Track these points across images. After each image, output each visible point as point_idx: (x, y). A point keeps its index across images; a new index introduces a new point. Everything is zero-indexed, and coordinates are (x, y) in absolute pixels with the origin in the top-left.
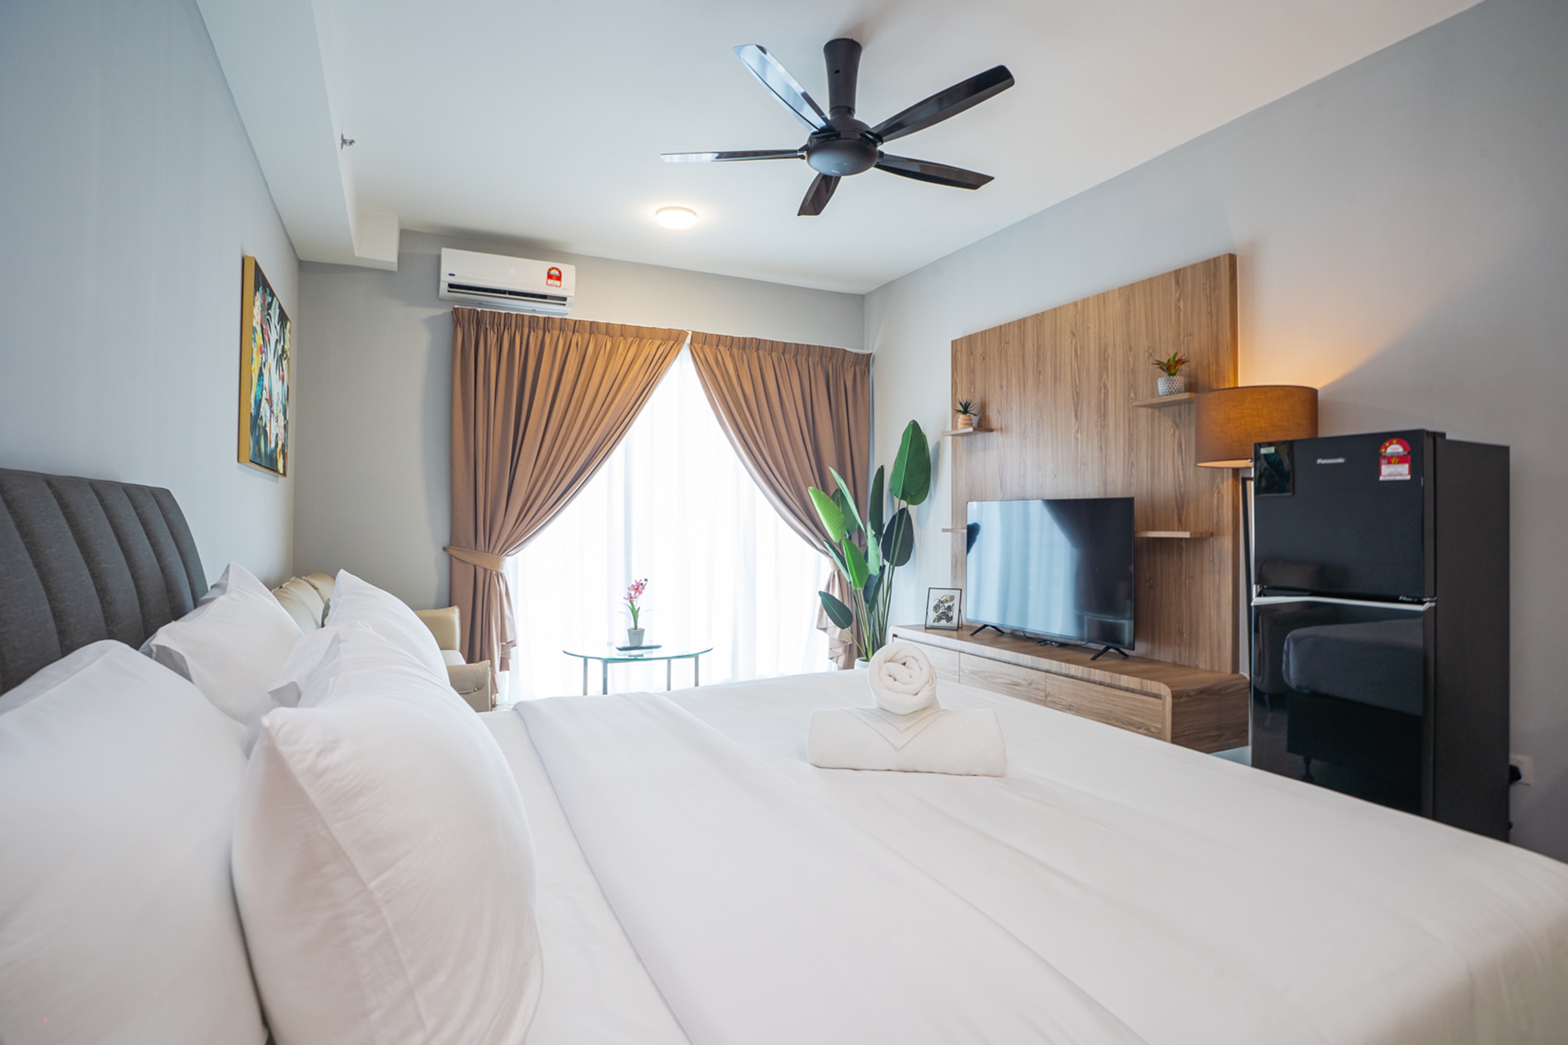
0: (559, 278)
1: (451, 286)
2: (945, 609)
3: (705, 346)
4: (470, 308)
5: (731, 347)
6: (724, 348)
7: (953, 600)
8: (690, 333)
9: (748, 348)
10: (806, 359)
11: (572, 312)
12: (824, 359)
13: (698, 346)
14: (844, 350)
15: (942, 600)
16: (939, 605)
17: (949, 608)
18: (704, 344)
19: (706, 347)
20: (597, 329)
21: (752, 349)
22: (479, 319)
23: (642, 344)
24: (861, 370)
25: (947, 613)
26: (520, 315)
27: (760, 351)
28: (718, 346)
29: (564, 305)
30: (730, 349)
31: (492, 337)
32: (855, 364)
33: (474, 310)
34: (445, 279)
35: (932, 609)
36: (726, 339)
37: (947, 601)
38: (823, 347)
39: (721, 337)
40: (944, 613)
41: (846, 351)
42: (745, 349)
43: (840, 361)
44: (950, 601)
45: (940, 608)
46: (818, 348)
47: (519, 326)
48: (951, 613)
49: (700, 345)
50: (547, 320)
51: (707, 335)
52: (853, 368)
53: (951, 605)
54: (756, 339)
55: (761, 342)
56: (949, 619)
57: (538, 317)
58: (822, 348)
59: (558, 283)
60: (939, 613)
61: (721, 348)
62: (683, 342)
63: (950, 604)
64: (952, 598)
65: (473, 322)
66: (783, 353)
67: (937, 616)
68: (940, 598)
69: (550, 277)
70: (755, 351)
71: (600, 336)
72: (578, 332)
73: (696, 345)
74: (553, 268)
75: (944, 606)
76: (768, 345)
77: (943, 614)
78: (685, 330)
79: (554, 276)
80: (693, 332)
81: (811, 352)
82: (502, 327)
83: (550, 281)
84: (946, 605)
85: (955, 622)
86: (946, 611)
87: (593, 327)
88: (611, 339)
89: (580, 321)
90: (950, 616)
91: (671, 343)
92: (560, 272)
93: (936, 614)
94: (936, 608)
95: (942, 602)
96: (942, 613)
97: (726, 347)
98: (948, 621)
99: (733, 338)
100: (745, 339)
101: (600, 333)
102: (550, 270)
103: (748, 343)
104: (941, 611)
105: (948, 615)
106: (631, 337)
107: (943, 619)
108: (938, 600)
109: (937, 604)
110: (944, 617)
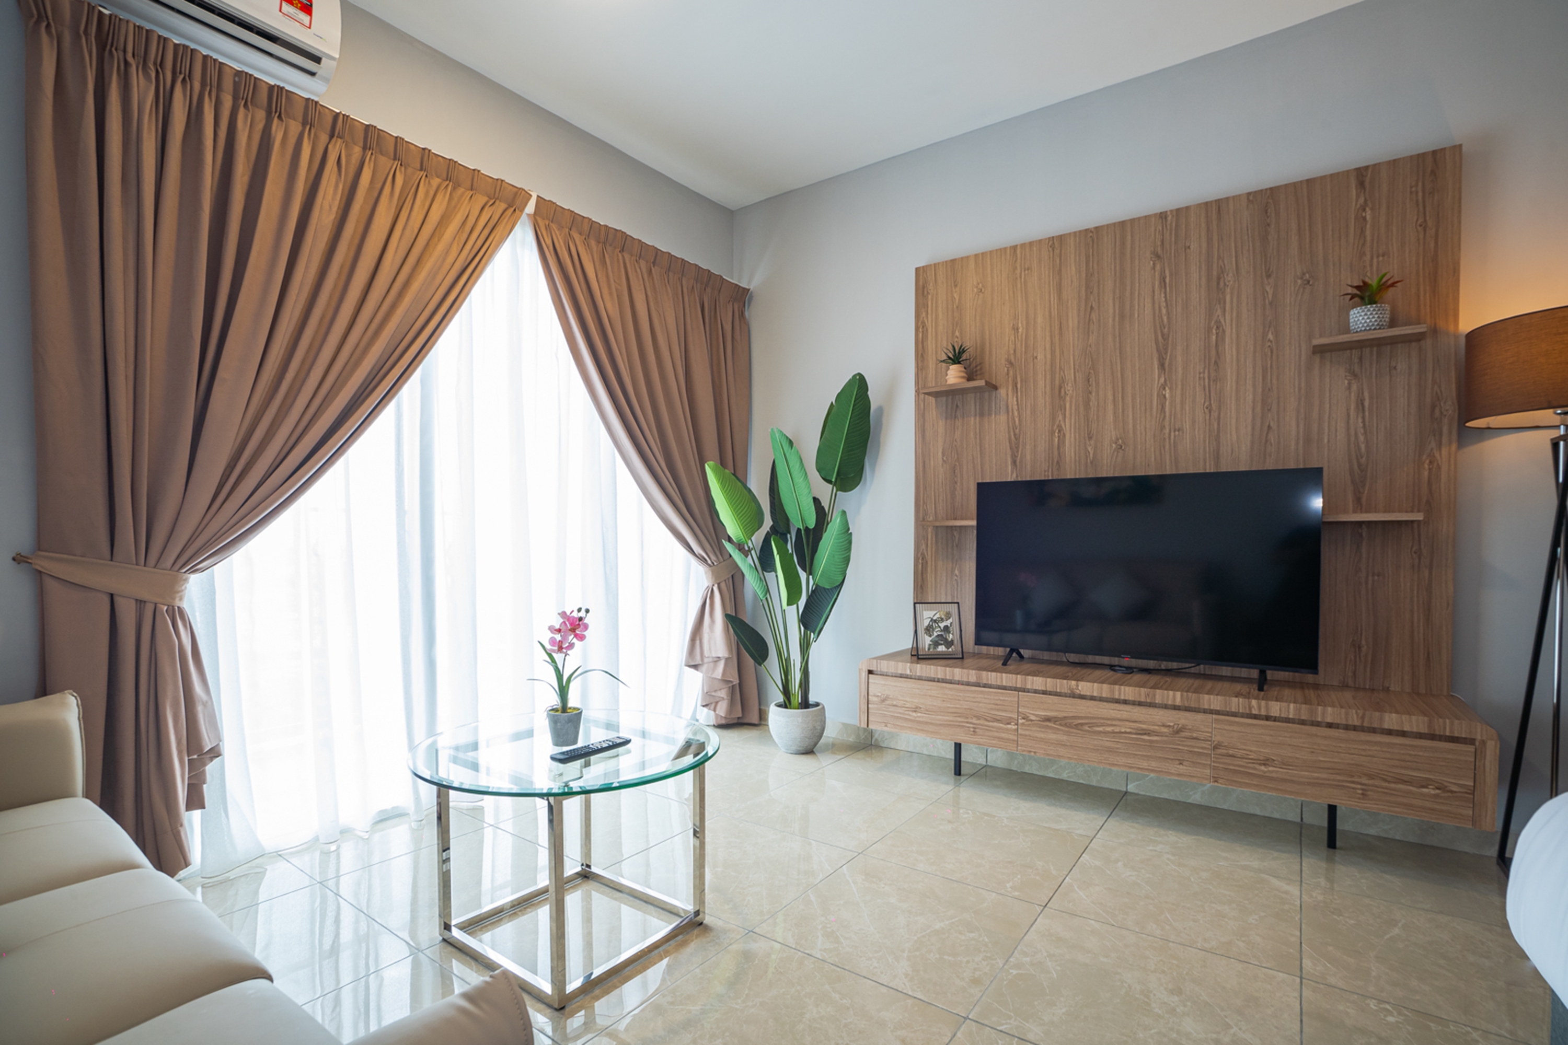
2: (941, 631)
7: (949, 618)
15: (934, 618)
16: (932, 625)
17: (946, 629)
25: (944, 636)
35: (923, 632)
37: (942, 620)
40: (942, 635)
44: (947, 620)
45: (933, 630)
48: (951, 636)
53: (949, 625)
56: (950, 643)
60: (933, 637)
63: (948, 623)
64: (948, 616)
67: (931, 641)
68: (932, 617)
75: (940, 627)
77: (940, 638)
84: (942, 625)
85: (958, 646)
86: (943, 633)
90: (950, 640)
93: (931, 639)
94: (929, 630)
95: (935, 621)
96: (938, 636)
98: (949, 646)
104: (935, 634)
105: (946, 639)
107: (941, 644)
108: (930, 619)
109: (929, 624)
110: (942, 642)
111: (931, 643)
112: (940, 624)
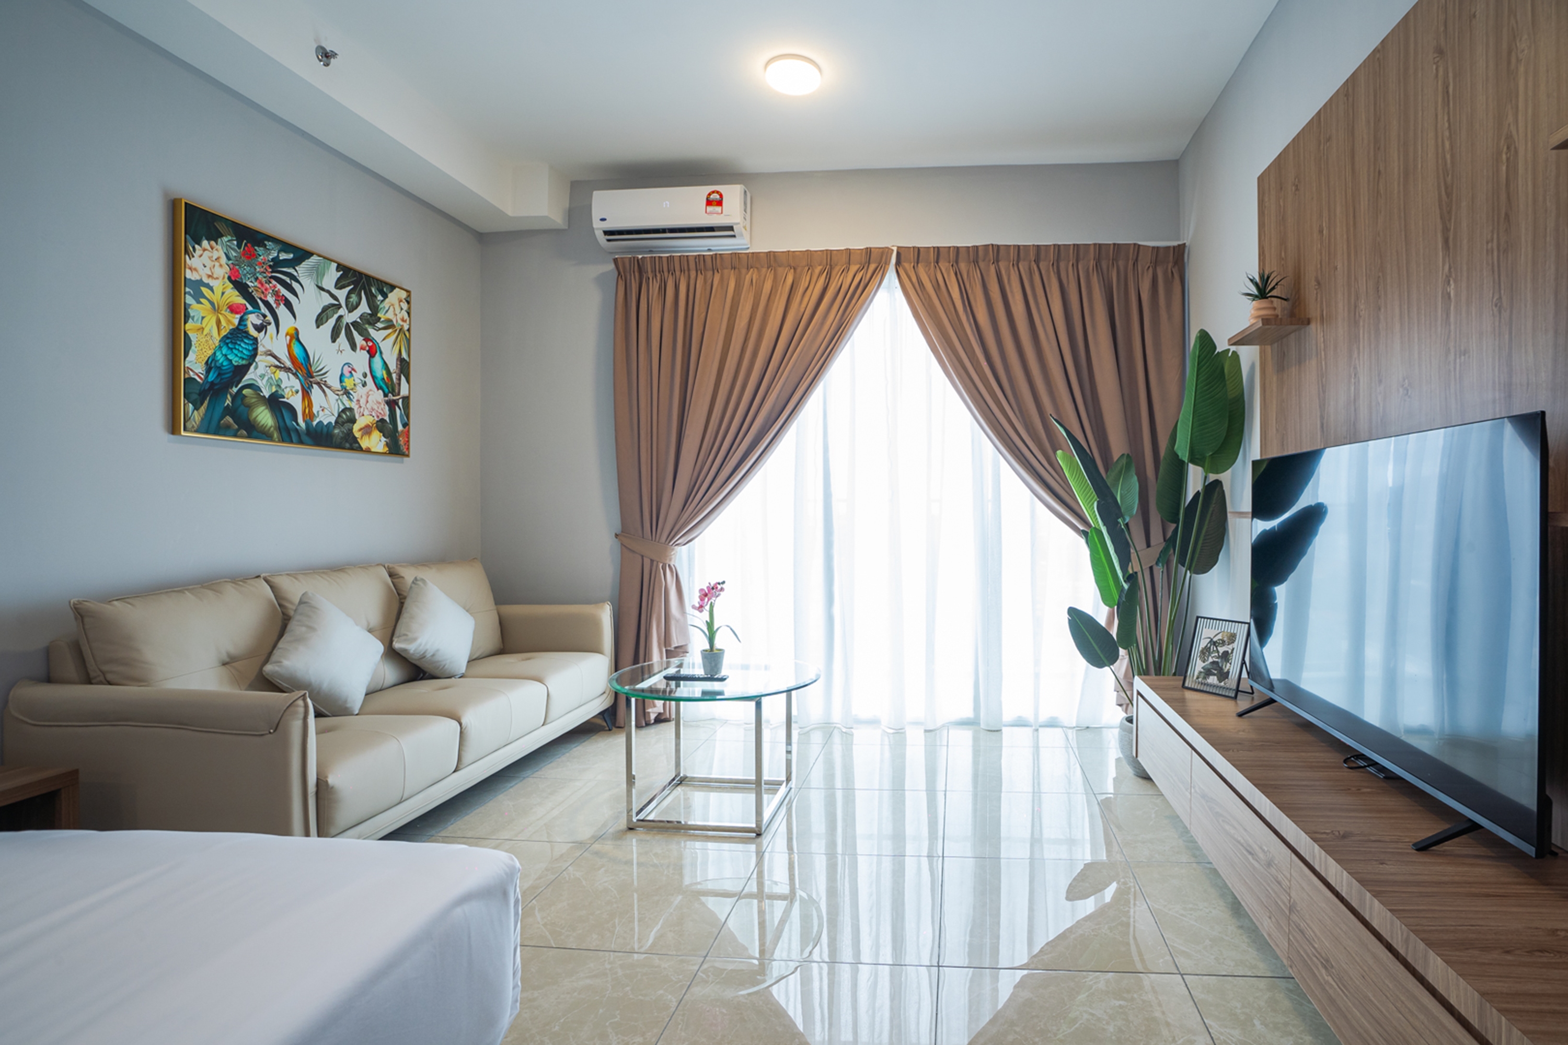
0: (719, 203)
1: (607, 233)
2: (1218, 657)
3: (919, 265)
4: (630, 256)
5: (957, 262)
6: (947, 264)
7: (1233, 642)
8: (895, 249)
9: (984, 260)
10: (1073, 265)
11: (742, 243)
12: (1104, 264)
13: (908, 266)
14: (1135, 244)
15: (1215, 640)
16: (1210, 648)
17: (1227, 656)
18: (918, 263)
19: (921, 269)
20: (775, 260)
21: (990, 261)
22: (640, 266)
23: (834, 273)
24: (1165, 273)
25: (1220, 665)
26: (684, 256)
27: (1001, 264)
28: (937, 263)
29: (734, 236)
30: (955, 264)
31: (655, 287)
32: (1156, 263)
33: (634, 258)
34: (598, 226)
35: (1196, 654)
36: (949, 252)
37: (1223, 643)
38: (1100, 245)
39: (941, 249)
40: (1217, 663)
41: (1139, 246)
42: (977, 262)
43: (1131, 263)
44: (1230, 644)
45: (1210, 653)
46: (1092, 248)
47: (684, 270)
48: (1230, 665)
49: (912, 264)
50: (714, 257)
51: (921, 250)
52: (1151, 269)
53: (1230, 651)
54: (992, 245)
55: (1001, 248)
56: (1223, 676)
57: (704, 256)
58: (1099, 247)
59: (718, 209)
60: (1207, 663)
61: (943, 265)
62: (887, 263)
63: (1232, 648)
64: (1232, 638)
65: (634, 272)
66: (1037, 261)
67: (1203, 668)
68: (1212, 637)
69: (709, 203)
70: (993, 263)
71: (780, 270)
72: (752, 267)
73: (906, 265)
74: (713, 192)
75: (1218, 652)
76: (1012, 254)
77: (1215, 666)
78: (889, 246)
79: (714, 202)
80: (898, 247)
81: (1081, 255)
82: (666, 274)
83: (710, 209)
84: (1221, 650)
85: (1231, 682)
86: (1219, 660)
87: (772, 260)
88: (792, 271)
89: (753, 253)
90: (1226, 670)
91: (872, 267)
92: (721, 196)
93: (1204, 664)
94: (1202, 653)
95: (1215, 643)
96: (1213, 663)
97: (949, 262)
98: (1220, 681)
99: (957, 249)
100: (976, 248)
101: (780, 266)
102: (709, 194)
103: (981, 253)
104: (1211, 660)
105: (1221, 669)
106: (820, 265)
107: (1214, 675)
108: (1209, 640)
109: (1207, 646)
110: (1216, 672)
111: (1202, 670)
112: (1219, 648)
